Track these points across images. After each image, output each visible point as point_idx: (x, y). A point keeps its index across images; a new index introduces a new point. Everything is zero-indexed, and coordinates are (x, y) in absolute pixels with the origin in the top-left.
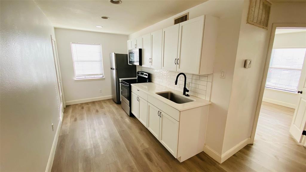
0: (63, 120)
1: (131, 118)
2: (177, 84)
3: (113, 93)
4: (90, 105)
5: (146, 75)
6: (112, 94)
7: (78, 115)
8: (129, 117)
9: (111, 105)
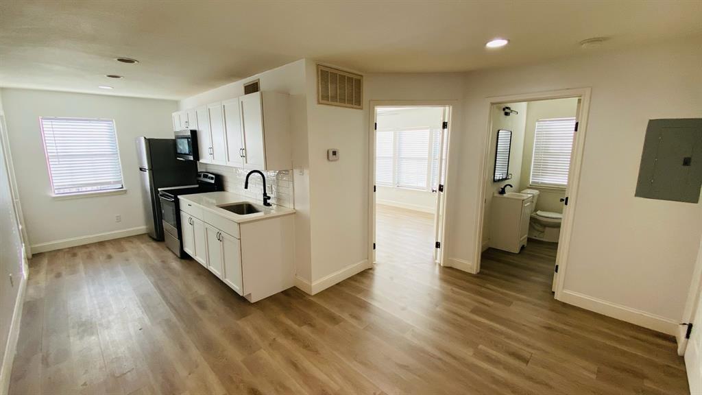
0: (29, 279)
1: (183, 261)
2: (248, 187)
3: (147, 222)
4: (93, 249)
5: (212, 178)
6: (147, 225)
7: (64, 267)
8: (179, 260)
9: (143, 243)
